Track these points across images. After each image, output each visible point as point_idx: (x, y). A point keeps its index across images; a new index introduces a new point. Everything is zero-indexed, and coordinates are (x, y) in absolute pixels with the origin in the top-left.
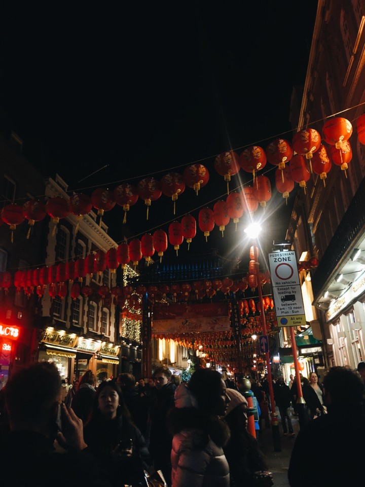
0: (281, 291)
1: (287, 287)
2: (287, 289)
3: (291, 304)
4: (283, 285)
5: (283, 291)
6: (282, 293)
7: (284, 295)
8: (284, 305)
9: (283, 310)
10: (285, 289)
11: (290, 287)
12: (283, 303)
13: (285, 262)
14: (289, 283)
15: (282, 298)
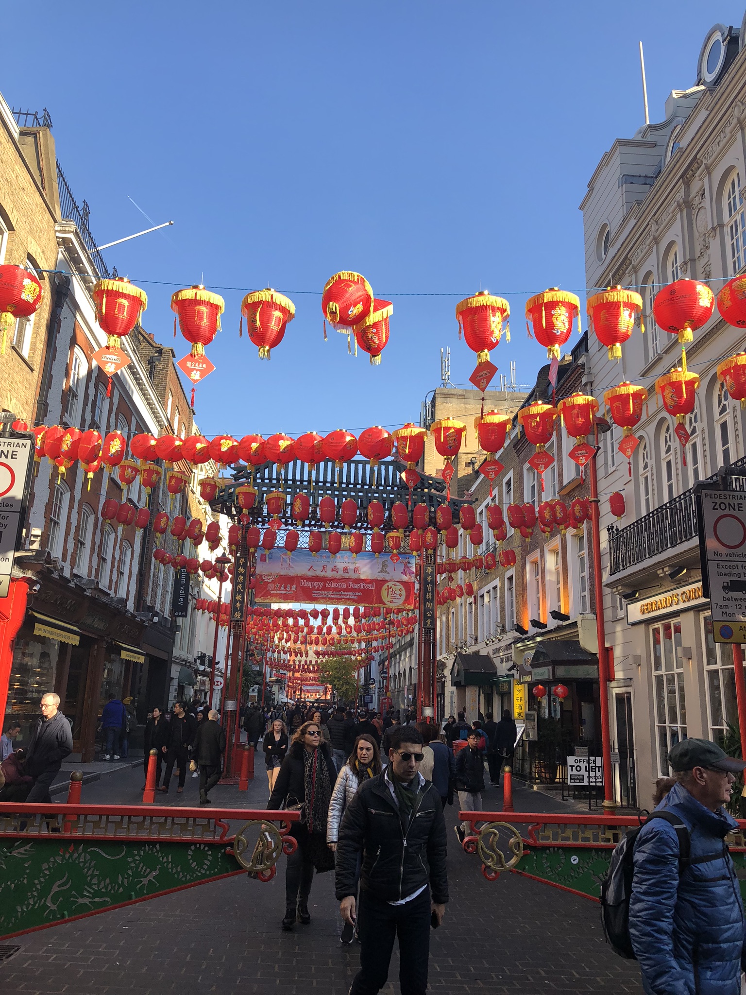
0: (724, 571)
1: (735, 564)
2: (734, 567)
3: (741, 599)
4: (728, 558)
5: (728, 571)
6: (725, 575)
7: (728, 579)
8: (728, 599)
9: (724, 610)
10: (730, 567)
11: (740, 564)
12: (727, 596)
13: (732, 512)
14: (739, 556)
15: (725, 584)
